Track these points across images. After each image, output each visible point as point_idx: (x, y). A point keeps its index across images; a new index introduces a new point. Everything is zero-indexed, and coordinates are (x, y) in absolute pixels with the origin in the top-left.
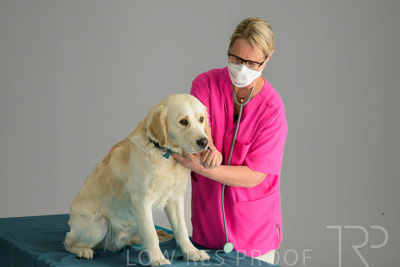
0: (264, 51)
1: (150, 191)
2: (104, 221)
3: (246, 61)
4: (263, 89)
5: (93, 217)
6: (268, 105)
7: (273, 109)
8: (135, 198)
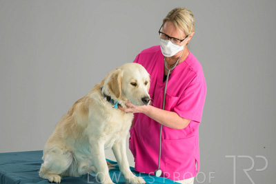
0: (185, 32)
1: (104, 134)
2: (70, 154)
3: (171, 38)
4: (188, 58)
5: (62, 152)
6: (189, 69)
7: (193, 73)
8: (92, 139)
